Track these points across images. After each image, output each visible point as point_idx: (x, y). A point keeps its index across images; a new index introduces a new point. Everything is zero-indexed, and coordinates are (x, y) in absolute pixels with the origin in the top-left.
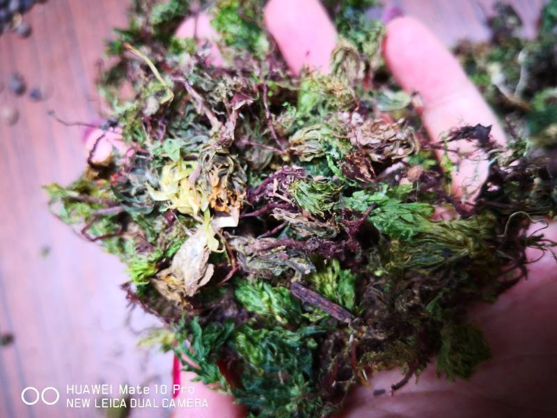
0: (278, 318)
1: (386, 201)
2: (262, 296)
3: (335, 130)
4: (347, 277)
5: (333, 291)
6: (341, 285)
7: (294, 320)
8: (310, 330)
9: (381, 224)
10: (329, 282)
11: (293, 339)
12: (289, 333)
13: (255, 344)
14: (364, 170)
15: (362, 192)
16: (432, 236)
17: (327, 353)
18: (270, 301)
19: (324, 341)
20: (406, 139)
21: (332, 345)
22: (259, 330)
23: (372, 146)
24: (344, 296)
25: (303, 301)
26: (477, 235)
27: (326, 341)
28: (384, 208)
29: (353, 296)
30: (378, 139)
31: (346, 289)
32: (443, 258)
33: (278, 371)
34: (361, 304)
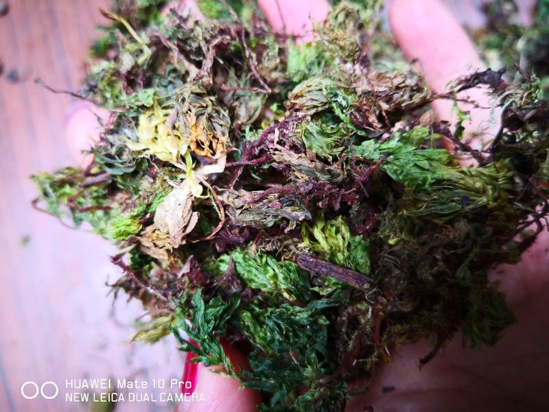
0: (286, 295)
1: (400, 147)
2: (266, 272)
3: (340, 80)
4: (360, 243)
5: (345, 260)
6: (353, 253)
7: (303, 297)
8: (321, 304)
9: (395, 172)
10: (339, 251)
11: (302, 315)
12: (298, 308)
13: (261, 324)
14: (373, 119)
15: (372, 141)
16: (449, 183)
17: (341, 331)
18: (275, 276)
19: (336, 318)
20: (417, 85)
21: (346, 322)
22: (264, 310)
23: (380, 95)
24: (358, 264)
25: (312, 274)
26: (495, 183)
27: (339, 319)
28: (397, 154)
29: (369, 264)
30: (386, 87)
31: (359, 257)
32: (460, 206)
33: (288, 351)
34: (376, 272)
